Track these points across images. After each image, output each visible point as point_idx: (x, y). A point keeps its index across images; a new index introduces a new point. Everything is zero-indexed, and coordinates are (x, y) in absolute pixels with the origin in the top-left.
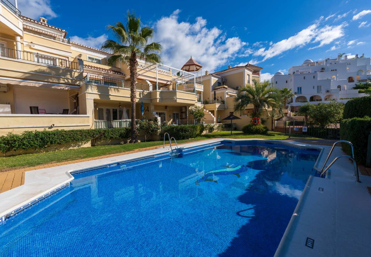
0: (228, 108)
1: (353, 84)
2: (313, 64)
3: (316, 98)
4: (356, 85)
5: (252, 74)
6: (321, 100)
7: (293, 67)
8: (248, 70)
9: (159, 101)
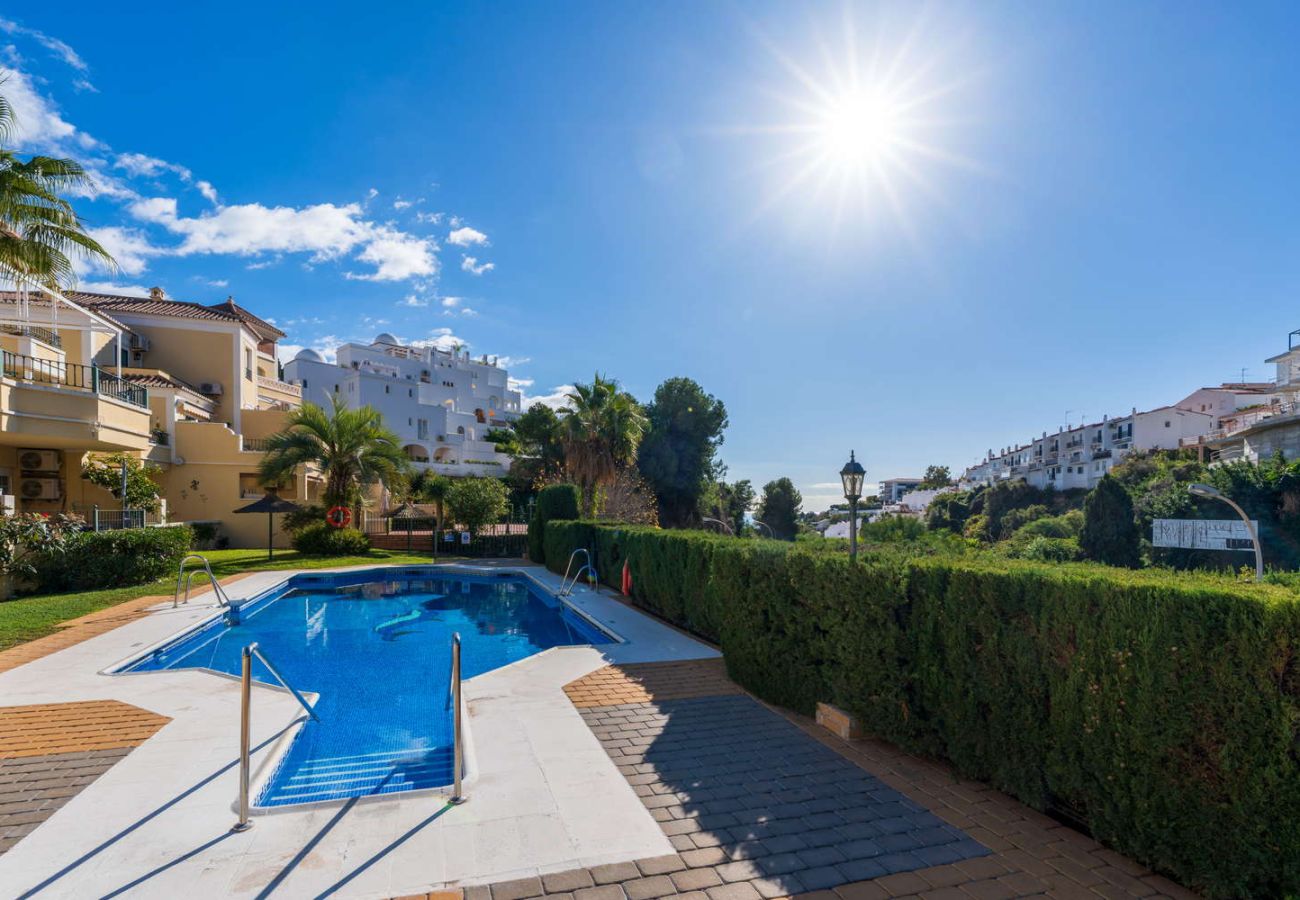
0: (183, 464)
1: (484, 427)
2: (401, 353)
3: (416, 454)
4: (489, 430)
5: (259, 349)
6: (426, 460)
7: (352, 346)
8: (249, 334)
9: (8, 427)
